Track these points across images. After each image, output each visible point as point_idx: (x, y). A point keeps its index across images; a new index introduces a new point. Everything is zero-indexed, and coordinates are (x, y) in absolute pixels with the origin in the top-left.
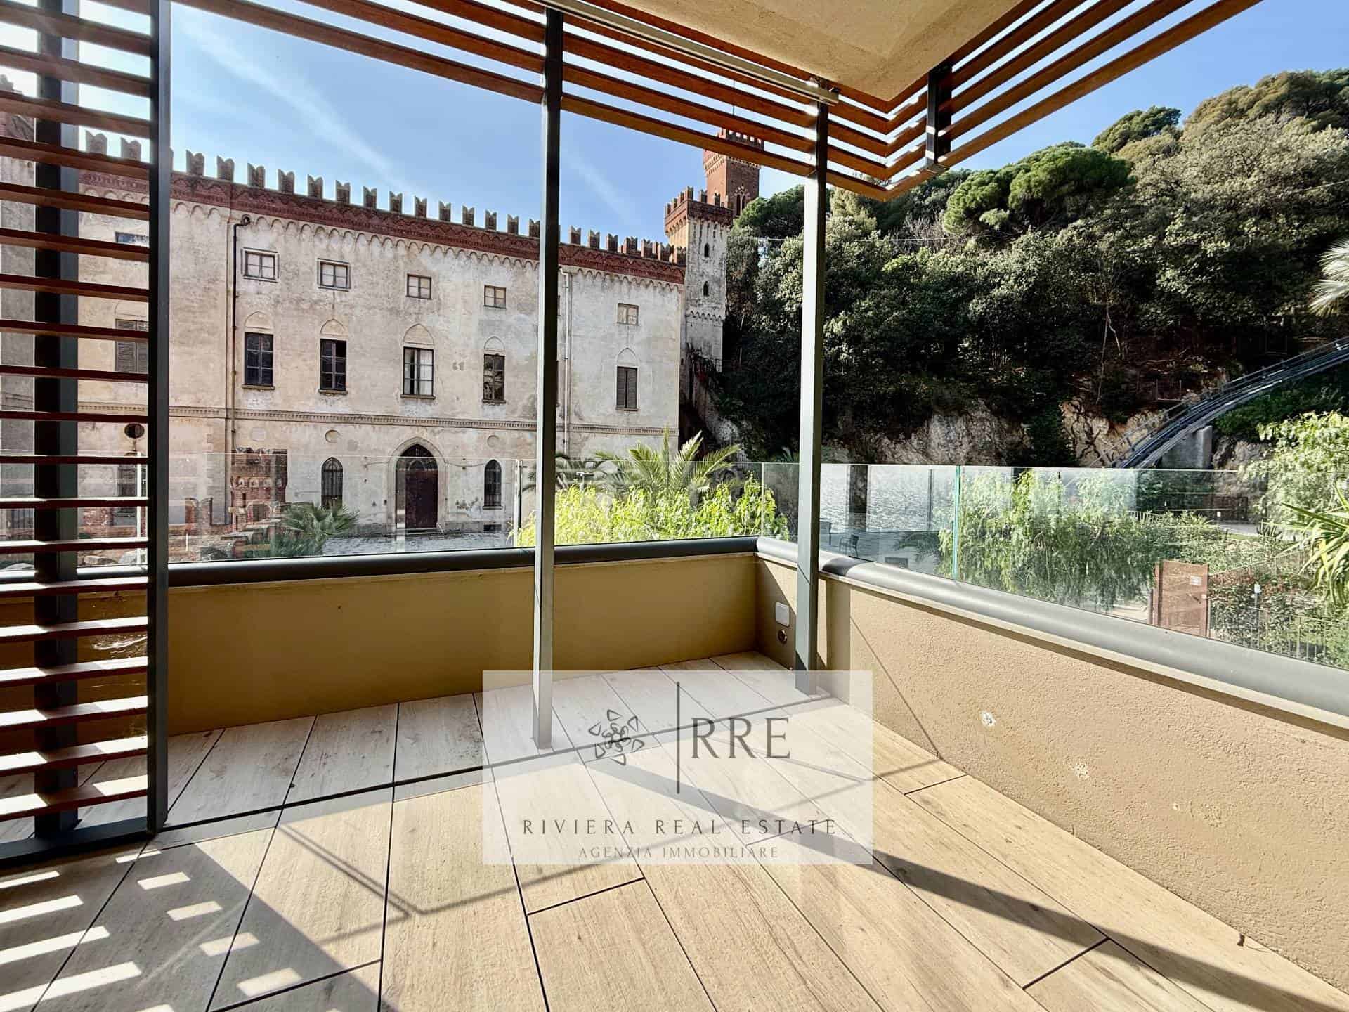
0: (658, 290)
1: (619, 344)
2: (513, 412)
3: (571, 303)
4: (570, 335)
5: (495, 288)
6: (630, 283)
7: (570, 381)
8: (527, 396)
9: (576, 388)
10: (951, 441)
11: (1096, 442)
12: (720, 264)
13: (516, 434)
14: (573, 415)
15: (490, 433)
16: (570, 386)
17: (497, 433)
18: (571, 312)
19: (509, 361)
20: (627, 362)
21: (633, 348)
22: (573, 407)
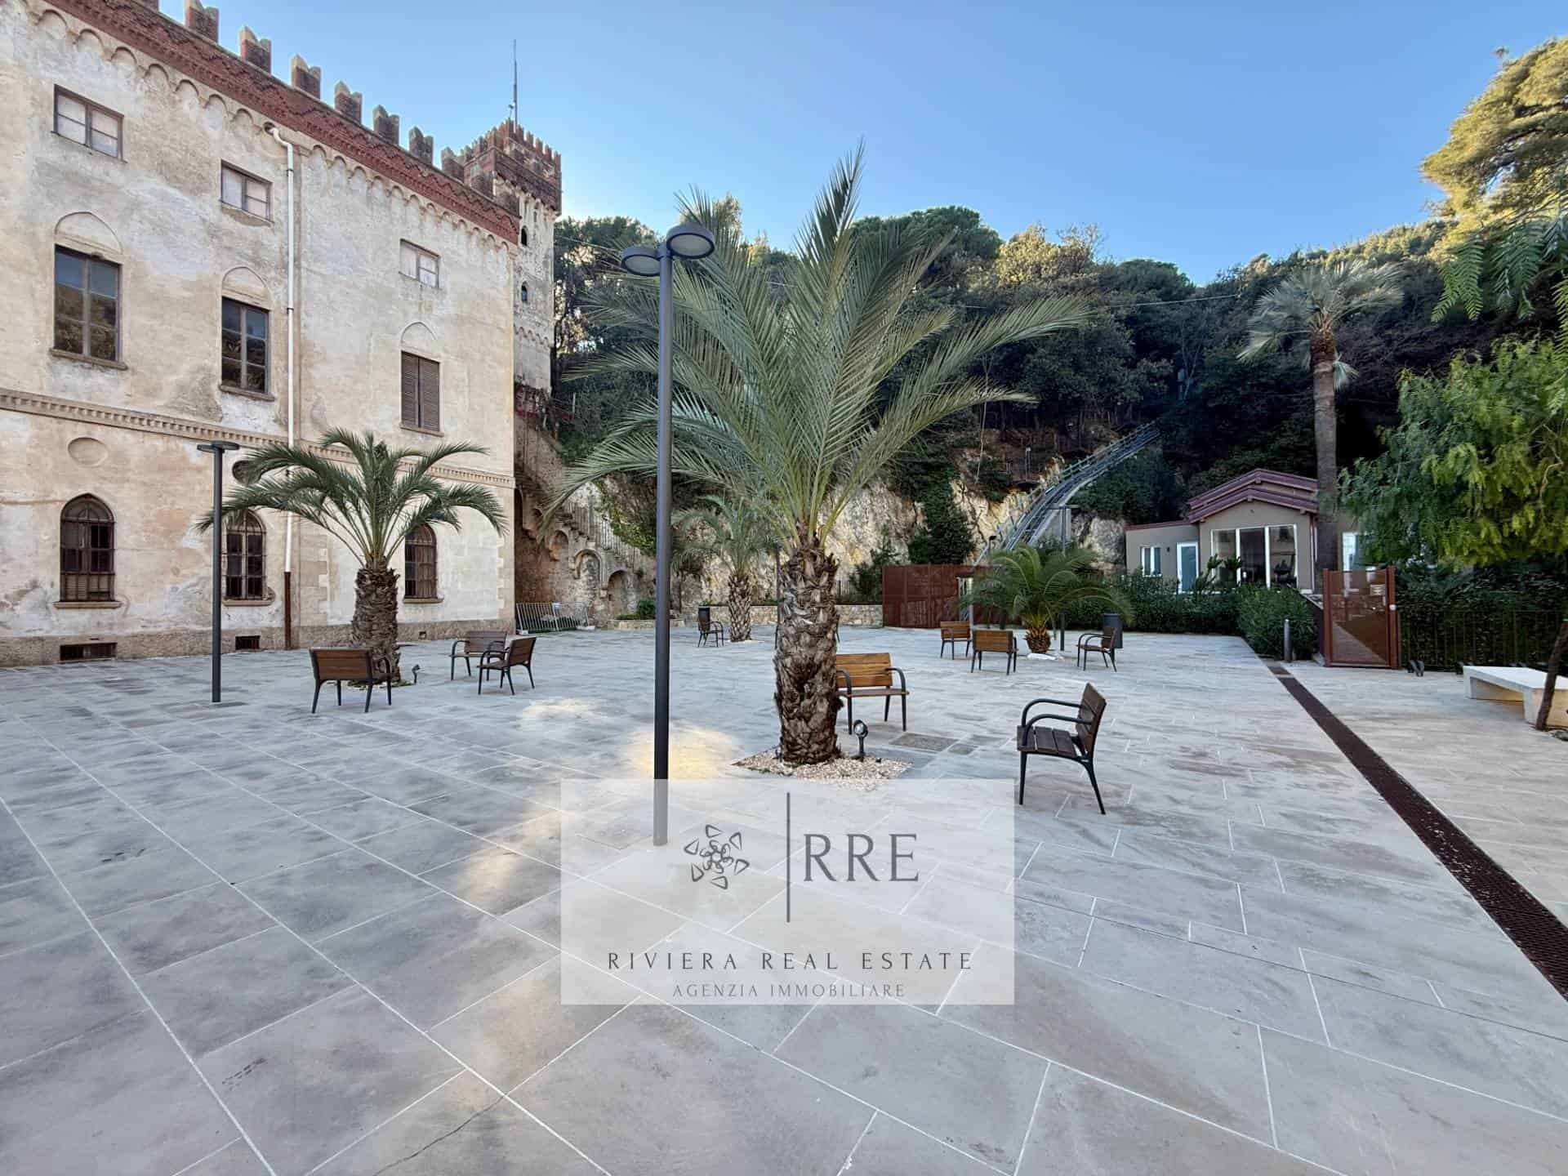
0: (474, 240)
1: (405, 314)
2: (151, 393)
3: (298, 205)
4: (297, 266)
5: (90, 107)
6: (423, 210)
7: (299, 357)
8: (186, 366)
9: (313, 372)
10: (857, 518)
11: (979, 523)
12: (545, 263)
13: (160, 443)
14: (307, 424)
15: (81, 431)
16: (298, 364)
17: (98, 433)
18: (298, 222)
19: (135, 278)
20: (420, 346)
21: (430, 324)
22: (306, 406)
